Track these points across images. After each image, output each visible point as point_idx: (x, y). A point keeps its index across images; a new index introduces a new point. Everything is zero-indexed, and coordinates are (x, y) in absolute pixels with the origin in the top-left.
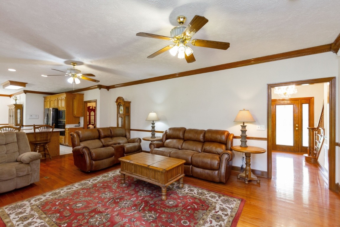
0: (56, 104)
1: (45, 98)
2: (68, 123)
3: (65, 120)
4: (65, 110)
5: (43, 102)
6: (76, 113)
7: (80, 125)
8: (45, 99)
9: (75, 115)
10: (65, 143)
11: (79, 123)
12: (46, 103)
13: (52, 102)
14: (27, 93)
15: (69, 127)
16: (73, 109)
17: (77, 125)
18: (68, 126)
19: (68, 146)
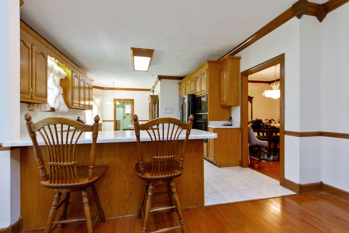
0: (193, 89)
1: (180, 84)
2: (214, 119)
3: (207, 113)
4: (208, 93)
5: (178, 89)
6: (226, 99)
7: (233, 123)
8: (180, 86)
9: (224, 103)
10: (207, 156)
11: (231, 118)
12: (181, 90)
13: (187, 87)
14: (162, 80)
15: (214, 127)
16: (220, 92)
17: (227, 122)
18: (212, 125)
19: (212, 163)
